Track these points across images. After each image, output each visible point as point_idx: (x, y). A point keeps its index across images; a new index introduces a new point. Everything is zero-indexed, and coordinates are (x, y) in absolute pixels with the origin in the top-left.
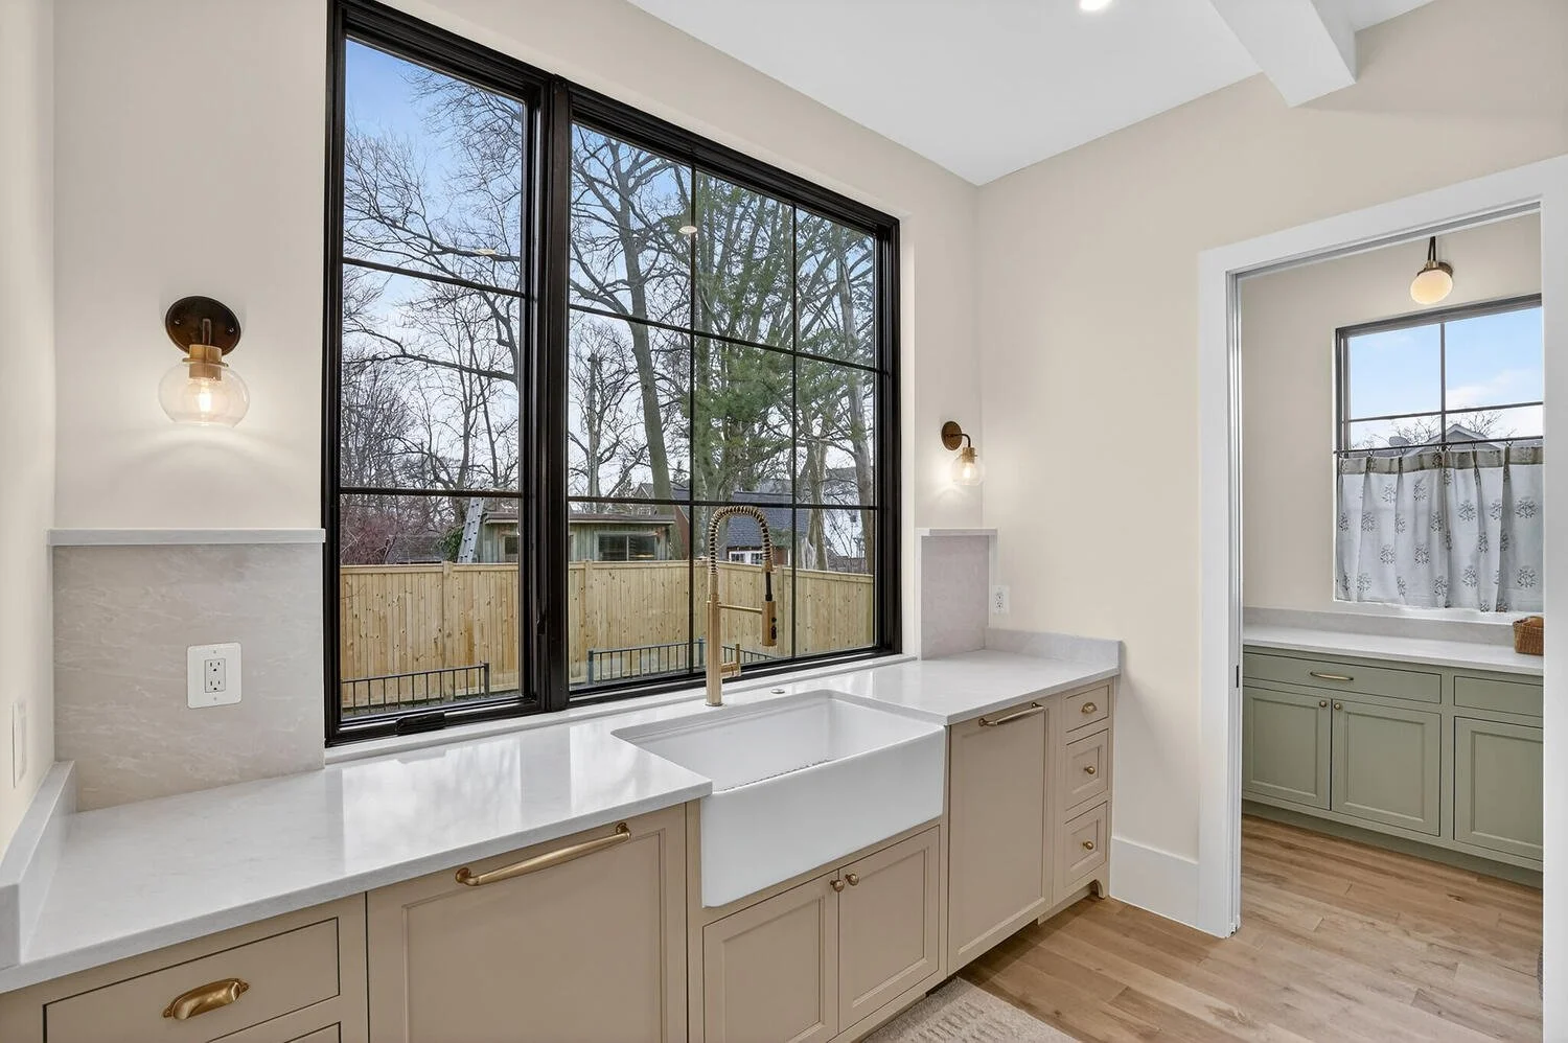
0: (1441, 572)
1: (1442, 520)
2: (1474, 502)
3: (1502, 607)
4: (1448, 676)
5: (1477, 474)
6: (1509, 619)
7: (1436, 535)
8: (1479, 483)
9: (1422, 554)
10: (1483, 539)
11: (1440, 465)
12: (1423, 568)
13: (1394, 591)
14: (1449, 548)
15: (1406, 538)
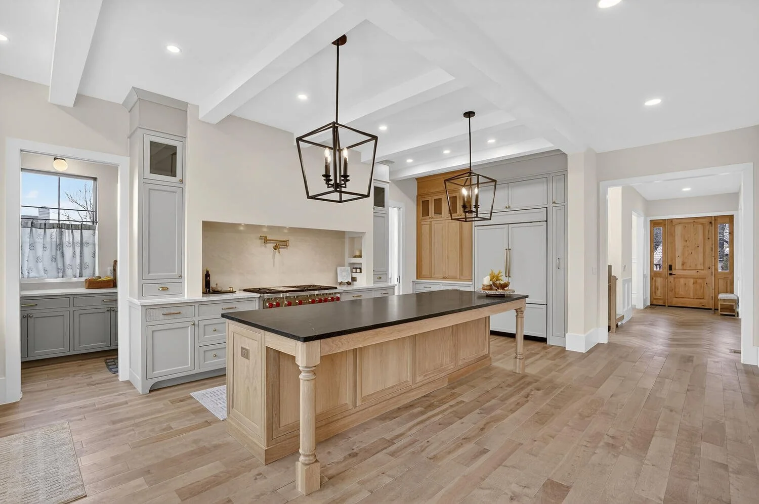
0: (60, 265)
1: (60, 246)
2: (71, 240)
3: (81, 276)
4: (72, 298)
5: (72, 232)
6: (83, 279)
7: (59, 252)
8: (73, 235)
9: (54, 259)
10: (74, 253)
11: (60, 228)
12: (54, 264)
13: (42, 273)
14: (63, 257)
15: (48, 252)
